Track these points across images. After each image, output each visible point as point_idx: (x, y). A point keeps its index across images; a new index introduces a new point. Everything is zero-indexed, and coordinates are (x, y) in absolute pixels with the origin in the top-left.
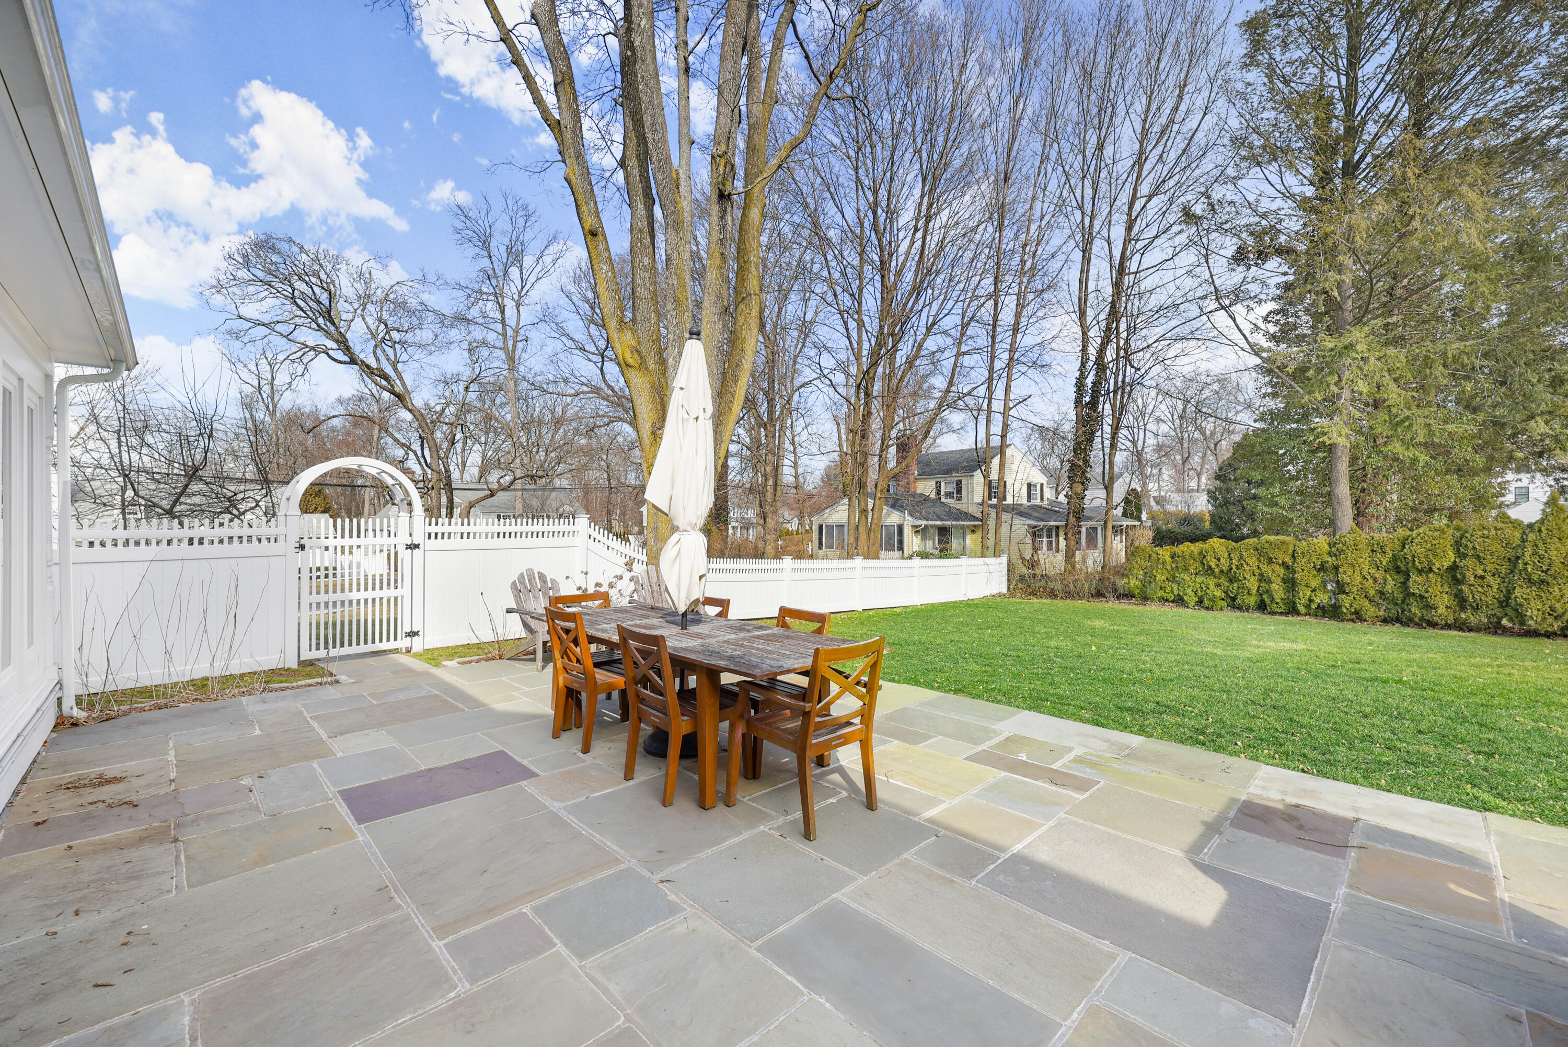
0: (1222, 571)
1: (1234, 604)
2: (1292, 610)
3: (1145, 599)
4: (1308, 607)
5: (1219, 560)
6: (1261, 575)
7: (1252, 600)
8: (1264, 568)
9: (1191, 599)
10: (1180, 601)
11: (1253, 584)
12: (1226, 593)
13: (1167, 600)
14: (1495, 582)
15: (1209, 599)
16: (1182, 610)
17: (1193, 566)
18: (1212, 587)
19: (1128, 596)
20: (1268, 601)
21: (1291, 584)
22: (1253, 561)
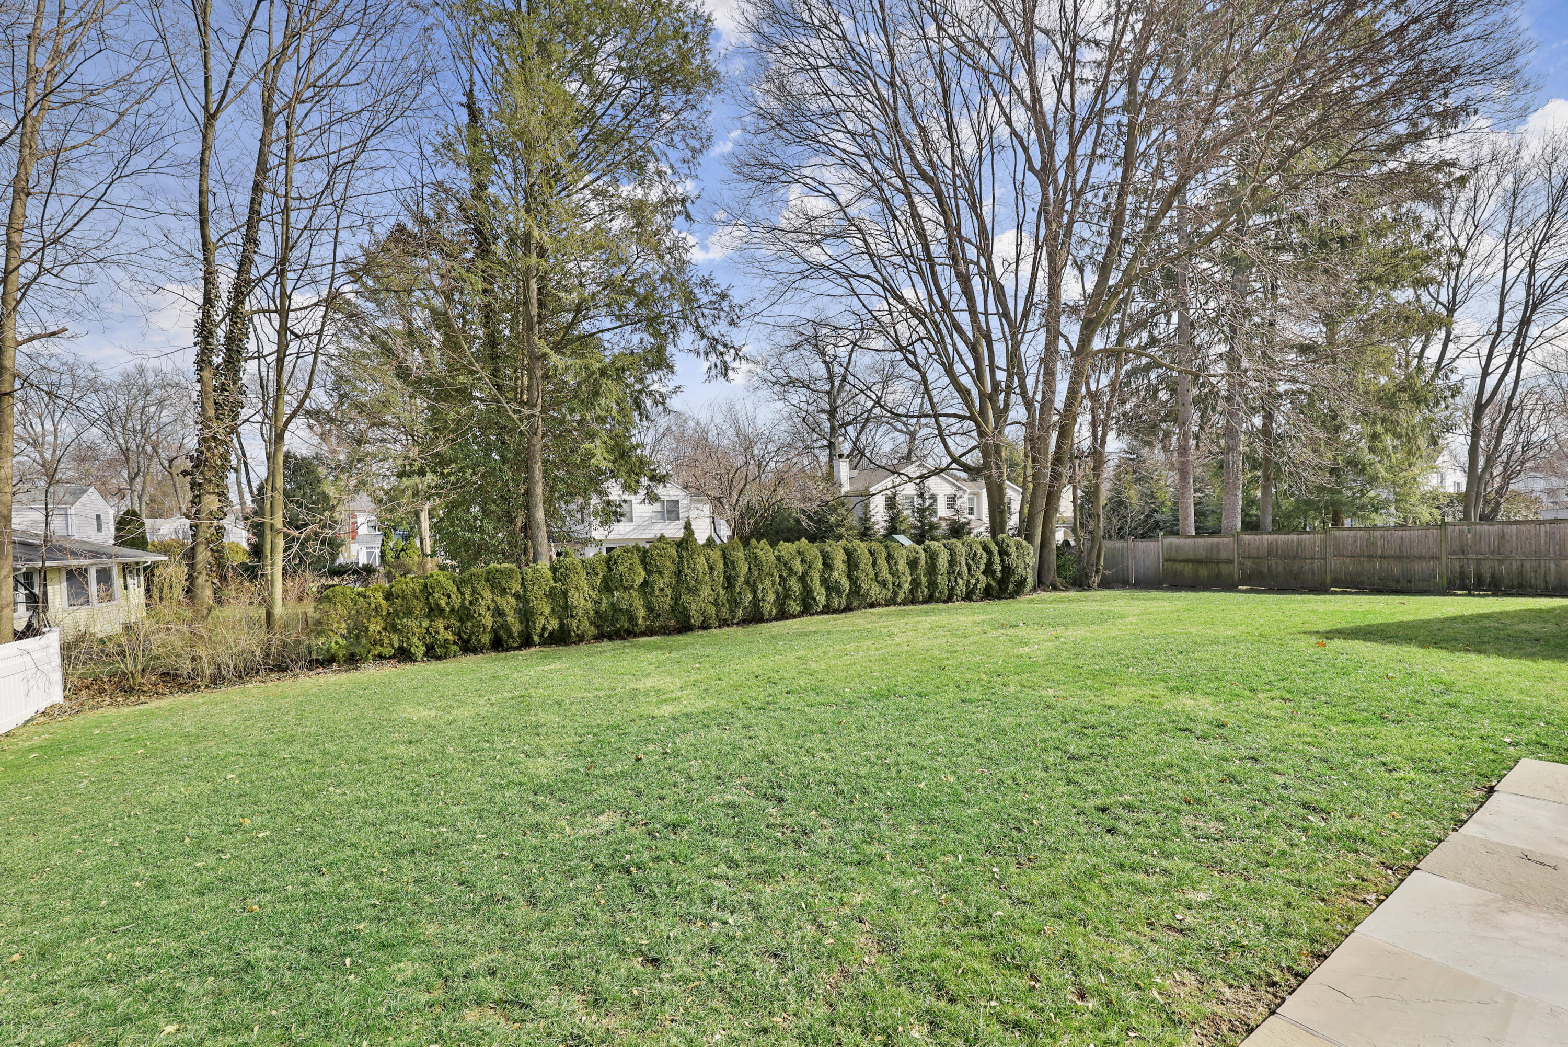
0: (452, 610)
1: (468, 647)
2: (526, 642)
3: (352, 660)
4: (541, 636)
5: (449, 597)
6: (497, 608)
7: (486, 639)
8: (499, 600)
9: (419, 649)
10: (404, 655)
11: (488, 621)
12: (459, 635)
13: (385, 658)
14: (669, 591)
15: (441, 646)
16: (408, 667)
17: (419, 607)
18: (442, 630)
19: (327, 661)
20: (505, 637)
21: (526, 616)
22: (487, 594)
